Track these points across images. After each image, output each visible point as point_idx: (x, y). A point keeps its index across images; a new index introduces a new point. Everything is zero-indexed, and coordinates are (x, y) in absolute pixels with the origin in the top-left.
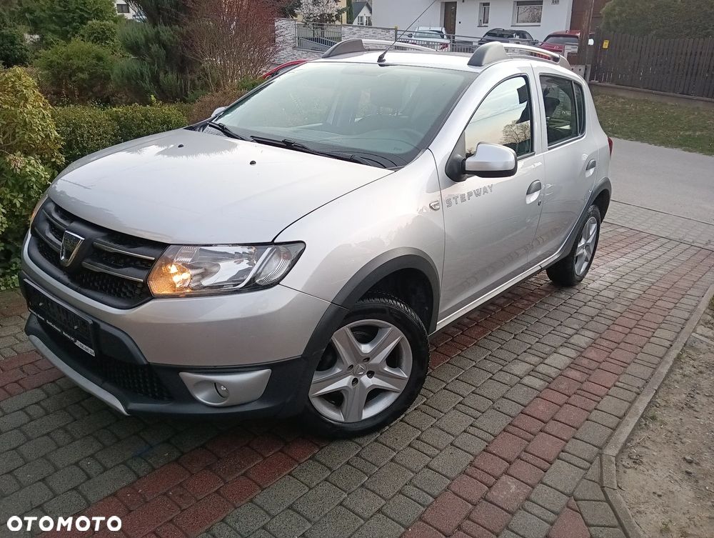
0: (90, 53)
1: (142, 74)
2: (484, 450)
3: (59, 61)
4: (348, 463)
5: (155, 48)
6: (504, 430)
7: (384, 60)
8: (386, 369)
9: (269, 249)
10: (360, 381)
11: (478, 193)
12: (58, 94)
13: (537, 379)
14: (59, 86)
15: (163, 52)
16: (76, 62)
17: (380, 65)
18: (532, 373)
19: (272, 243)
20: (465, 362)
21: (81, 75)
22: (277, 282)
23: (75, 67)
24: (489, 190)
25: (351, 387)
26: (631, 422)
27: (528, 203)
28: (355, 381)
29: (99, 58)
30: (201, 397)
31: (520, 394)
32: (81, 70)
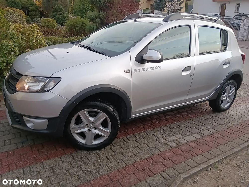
0: (80, 21)
1: (93, 28)
2: (132, 164)
3: (71, 24)
4: (81, 158)
5: (97, 19)
6: (146, 159)
7: (137, 20)
8: (101, 128)
9: (49, 79)
10: (91, 130)
11: (152, 69)
12: (71, 34)
13: (175, 143)
14: (71, 31)
15: (100, 21)
16: (76, 24)
17: (135, 22)
18: (175, 141)
19: (50, 77)
20: (151, 132)
21: (76, 28)
22: (49, 90)
23: (75, 26)
24: (158, 68)
25: (87, 132)
26: (203, 166)
27: (182, 75)
28: (89, 130)
29: (84, 23)
30: (29, 125)
31: (163, 148)
32: (77, 26)
